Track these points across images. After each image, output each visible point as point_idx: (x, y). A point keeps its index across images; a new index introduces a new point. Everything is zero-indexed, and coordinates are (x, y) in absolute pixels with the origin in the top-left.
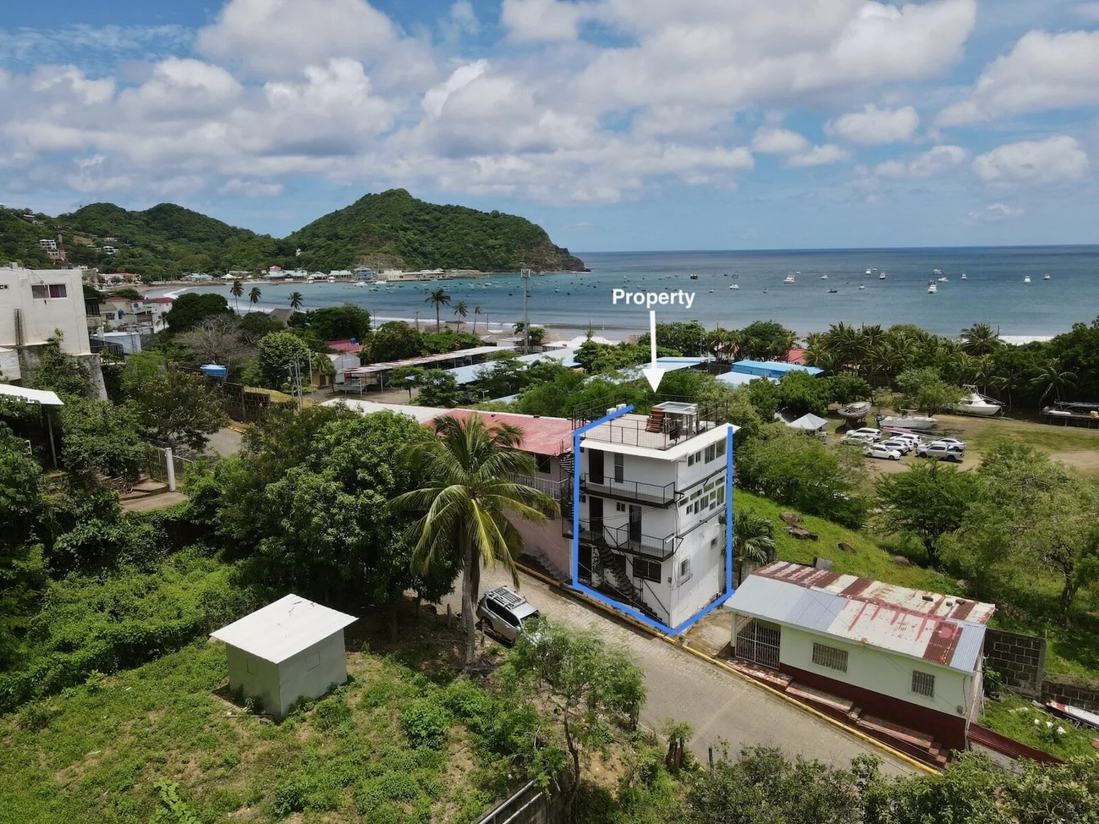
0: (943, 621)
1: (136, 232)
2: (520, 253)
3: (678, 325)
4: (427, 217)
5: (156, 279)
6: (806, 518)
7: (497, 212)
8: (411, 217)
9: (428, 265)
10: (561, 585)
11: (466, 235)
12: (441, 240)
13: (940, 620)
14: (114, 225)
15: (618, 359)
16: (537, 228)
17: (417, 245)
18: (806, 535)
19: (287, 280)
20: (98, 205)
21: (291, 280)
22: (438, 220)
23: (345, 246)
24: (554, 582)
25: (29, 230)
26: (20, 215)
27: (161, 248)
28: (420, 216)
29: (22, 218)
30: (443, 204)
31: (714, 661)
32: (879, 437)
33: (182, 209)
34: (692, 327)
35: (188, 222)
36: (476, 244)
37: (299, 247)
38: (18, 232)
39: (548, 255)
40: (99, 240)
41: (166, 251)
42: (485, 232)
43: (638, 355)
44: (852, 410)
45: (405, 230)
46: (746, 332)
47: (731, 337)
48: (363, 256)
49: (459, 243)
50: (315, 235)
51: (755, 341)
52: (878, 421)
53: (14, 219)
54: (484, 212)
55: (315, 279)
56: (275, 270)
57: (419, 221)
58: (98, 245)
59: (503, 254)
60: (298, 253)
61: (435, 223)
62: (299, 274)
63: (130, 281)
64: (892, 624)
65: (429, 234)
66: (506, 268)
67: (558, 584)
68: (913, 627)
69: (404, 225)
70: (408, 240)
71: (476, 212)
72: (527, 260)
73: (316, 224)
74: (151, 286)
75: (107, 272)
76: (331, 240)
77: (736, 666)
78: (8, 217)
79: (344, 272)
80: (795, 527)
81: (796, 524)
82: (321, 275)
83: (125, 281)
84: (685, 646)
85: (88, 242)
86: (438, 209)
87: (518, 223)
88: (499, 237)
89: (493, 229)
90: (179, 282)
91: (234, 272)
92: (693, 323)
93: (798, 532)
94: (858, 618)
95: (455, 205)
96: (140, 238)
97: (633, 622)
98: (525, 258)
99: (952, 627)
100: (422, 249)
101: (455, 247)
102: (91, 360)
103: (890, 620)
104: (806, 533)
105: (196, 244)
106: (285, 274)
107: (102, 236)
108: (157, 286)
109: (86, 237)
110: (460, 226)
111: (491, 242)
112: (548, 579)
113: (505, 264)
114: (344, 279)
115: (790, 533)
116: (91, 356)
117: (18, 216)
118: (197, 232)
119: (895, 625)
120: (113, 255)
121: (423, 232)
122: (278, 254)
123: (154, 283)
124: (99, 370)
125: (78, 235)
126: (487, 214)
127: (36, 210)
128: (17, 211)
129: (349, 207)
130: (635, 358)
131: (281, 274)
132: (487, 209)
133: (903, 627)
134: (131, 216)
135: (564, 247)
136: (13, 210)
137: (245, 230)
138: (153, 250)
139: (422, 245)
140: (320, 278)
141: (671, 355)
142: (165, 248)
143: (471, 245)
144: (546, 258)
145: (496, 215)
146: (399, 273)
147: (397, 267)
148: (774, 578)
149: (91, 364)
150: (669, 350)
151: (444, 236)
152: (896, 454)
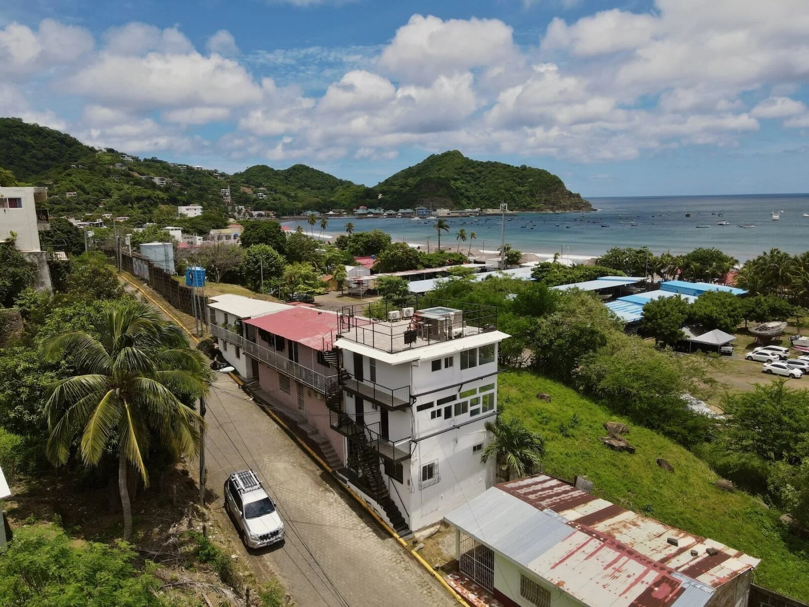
0: (667, 575)
1: (278, 183)
2: (541, 196)
3: (630, 250)
4: (472, 171)
5: (284, 215)
6: (635, 429)
7: (525, 166)
8: (461, 170)
9: (471, 206)
10: (334, 472)
11: (500, 183)
12: (482, 187)
13: (665, 573)
14: (266, 180)
15: (565, 276)
16: (555, 177)
17: (463, 191)
18: (622, 447)
19: (369, 215)
20: (258, 166)
21: (372, 215)
22: (480, 172)
23: (412, 192)
24: (328, 468)
25: (215, 183)
26: (211, 173)
27: (293, 194)
28: (467, 170)
29: (212, 175)
30: (485, 160)
31: (435, 573)
32: (787, 355)
33: (308, 168)
34: (641, 252)
35: (312, 176)
36: (507, 190)
37: (381, 192)
38: (209, 184)
39: (563, 198)
40: (256, 189)
41: (296, 197)
42: (514, 181)
43: (584, 274)
44: (766, 328)
45: (456, 180)
46: (688, 257)
47: (675, 261)
48: (423, 199)
49: (495, 190)
50: (393, 185)
51: (695, 265)
52: (792, 340)
53: (207, 177)
54: (515, 166)
55: (389, 214)
56: (363, 209)
57: (466, 173)
58: (255, 193)
59: (528, 198)
60: (380, 196)
61: (478, 175)
62: (377, 211)
63: (269, 216)
64: (605, 568)
65: (473, 183)
66: (529, 208)
67: (330, 470)
68: (629, 576)
69: (455, 176)
70: (457, 187)
71: (509, 166)
72: (546, 201)
73: (395, 177)
74: (280, 219)
75: (255, 210)
76: (403, 187)
77: (452, 583)
78: (204, 175)
79: (409, 210)
80: (614, 437)
81: (616, 435)
82: (392, 212)
83: (265, 216)
84: (414, 552)
85: (248, 191)
86: (481, 164)
87: (541, 175)
88: (526, 184)
89: (521, 179)
90: (299, 217)
91: (335, 210)
92: (642, 249)
93: (614, 443)
94: (572, 554)
95: (494, 161)
96: (282, 188)
97: (378, 518)
98: (545, 200)
99: (673, 584)
100: (467, 194)
101: (492, 192)
102: (38, 256)
103: (605, 564)
104: (622, 444)
105: (316, 191)
106: (368, 211)
107: (259, 187)
108: (285, 219)
109: (248, 187)
110: (497, 176)
111: (519, 188)
112: (325, 465)
113: (528, 205)
114: (408, 215)
115: (605, 443)
116: (39, 253)
117: (210, 174)
118: (317, 183)
119: (610, 570)
120: (263, 199)
121: (468, 182)
122: (366, 198)
123: (284, 217)
124: (46, 263)
125: (243, 186)
126: (517, 168)
127: (221, 170)
128: (210, 171)
129: (419, 164)
130: (581, 276)
131: (365, 212)
132: (517, 164)
133: (617, 574)
134: (277, 173)
135: (577, 193)
136: (207, 171)
137: (348, 181)
138: (288, 196)
139: (467, 190)
140: (391, 214)
141: (615, 275)
142: (295, 194)
143: (503, 191)
144: (561, 201)
145: (524, 168)
146: (447, 211)
147: (445, 207)
148: (513, 494)
149: (38, 259)
150: (614, 271)
151: (484, 184)
152: (797, 372)
